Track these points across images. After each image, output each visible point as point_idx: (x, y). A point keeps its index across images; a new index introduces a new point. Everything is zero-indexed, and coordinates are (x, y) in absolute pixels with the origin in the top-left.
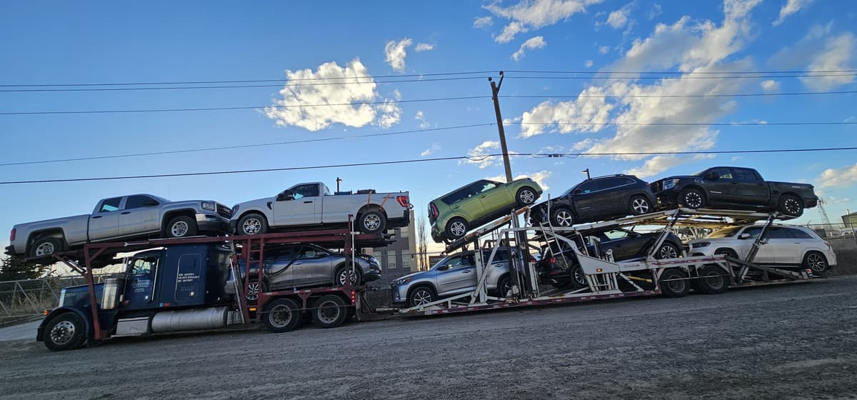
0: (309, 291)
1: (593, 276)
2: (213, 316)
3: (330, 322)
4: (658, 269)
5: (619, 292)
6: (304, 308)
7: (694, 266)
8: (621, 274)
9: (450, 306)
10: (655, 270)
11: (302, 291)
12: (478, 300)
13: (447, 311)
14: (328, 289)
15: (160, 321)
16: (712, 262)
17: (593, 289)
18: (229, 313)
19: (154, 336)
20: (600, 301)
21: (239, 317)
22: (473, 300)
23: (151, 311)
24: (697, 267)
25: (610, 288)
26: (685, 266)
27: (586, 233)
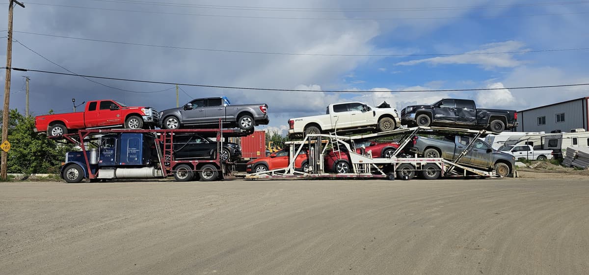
0: (197, 161)
1: (356, 165)
2: (147, 171)
3: (208, 178)
4: (397, 164)
5: (371, 174)
6: (195, 170)
7: (420, 163)
8: (374, 165)
9: (273, 174)
10: (395, 164)
11: (194, 161)
12: (289, 172)
13: (271, 177)
14: (208, 161)
15: (121, 172)
16: (433, 162)
17: (355, 172)
18: (156, 170)
19: (116, 179)
20: (358, 178)
21: (160, 173)
22: (286, 172)
23: (116, 167)
24: (422, 164)
25: (366, 171)
26: (414, 163)
27: (357, 141)
